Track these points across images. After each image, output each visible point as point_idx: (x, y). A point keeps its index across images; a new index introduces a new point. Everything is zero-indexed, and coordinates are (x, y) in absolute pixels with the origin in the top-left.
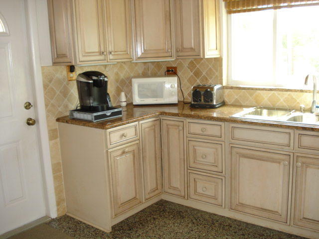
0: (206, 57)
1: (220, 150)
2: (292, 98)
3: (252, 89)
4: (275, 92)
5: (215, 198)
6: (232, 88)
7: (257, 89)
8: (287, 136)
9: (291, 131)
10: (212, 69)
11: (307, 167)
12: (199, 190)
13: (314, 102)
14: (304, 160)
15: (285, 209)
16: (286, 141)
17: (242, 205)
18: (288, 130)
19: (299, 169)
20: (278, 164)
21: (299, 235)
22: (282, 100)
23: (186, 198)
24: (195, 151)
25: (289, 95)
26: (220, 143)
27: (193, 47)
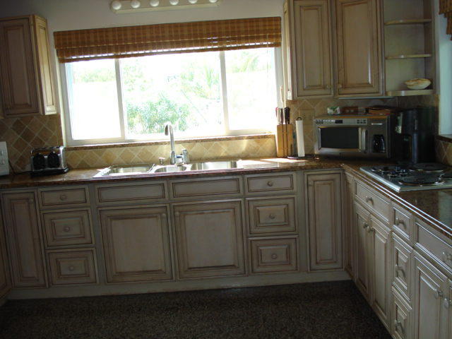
0: (47, 114)
1: (85, 217)
2: (147, 153)
3: (101, 147)
4: (128, 148)
5: (87, 275)
6: (76, 149)
7: (106, 147)
8: (161, 187)
9: (165, 182)
10: (47, 128)
11: (185, 215)
12: (65, 271)
13: (173, 153)
14: (181, 208)
15: (168, 264)
16: (159, 193)
17: (121, 274)
18: (161, 182)
19: (178, 219)
20: (155, 219)
21: (184, 290)
22: (136, 156)
23: (47, 286)
24: (53, 224)
25: (144, 149)
26: (85, 209)
27: (29, 102)
